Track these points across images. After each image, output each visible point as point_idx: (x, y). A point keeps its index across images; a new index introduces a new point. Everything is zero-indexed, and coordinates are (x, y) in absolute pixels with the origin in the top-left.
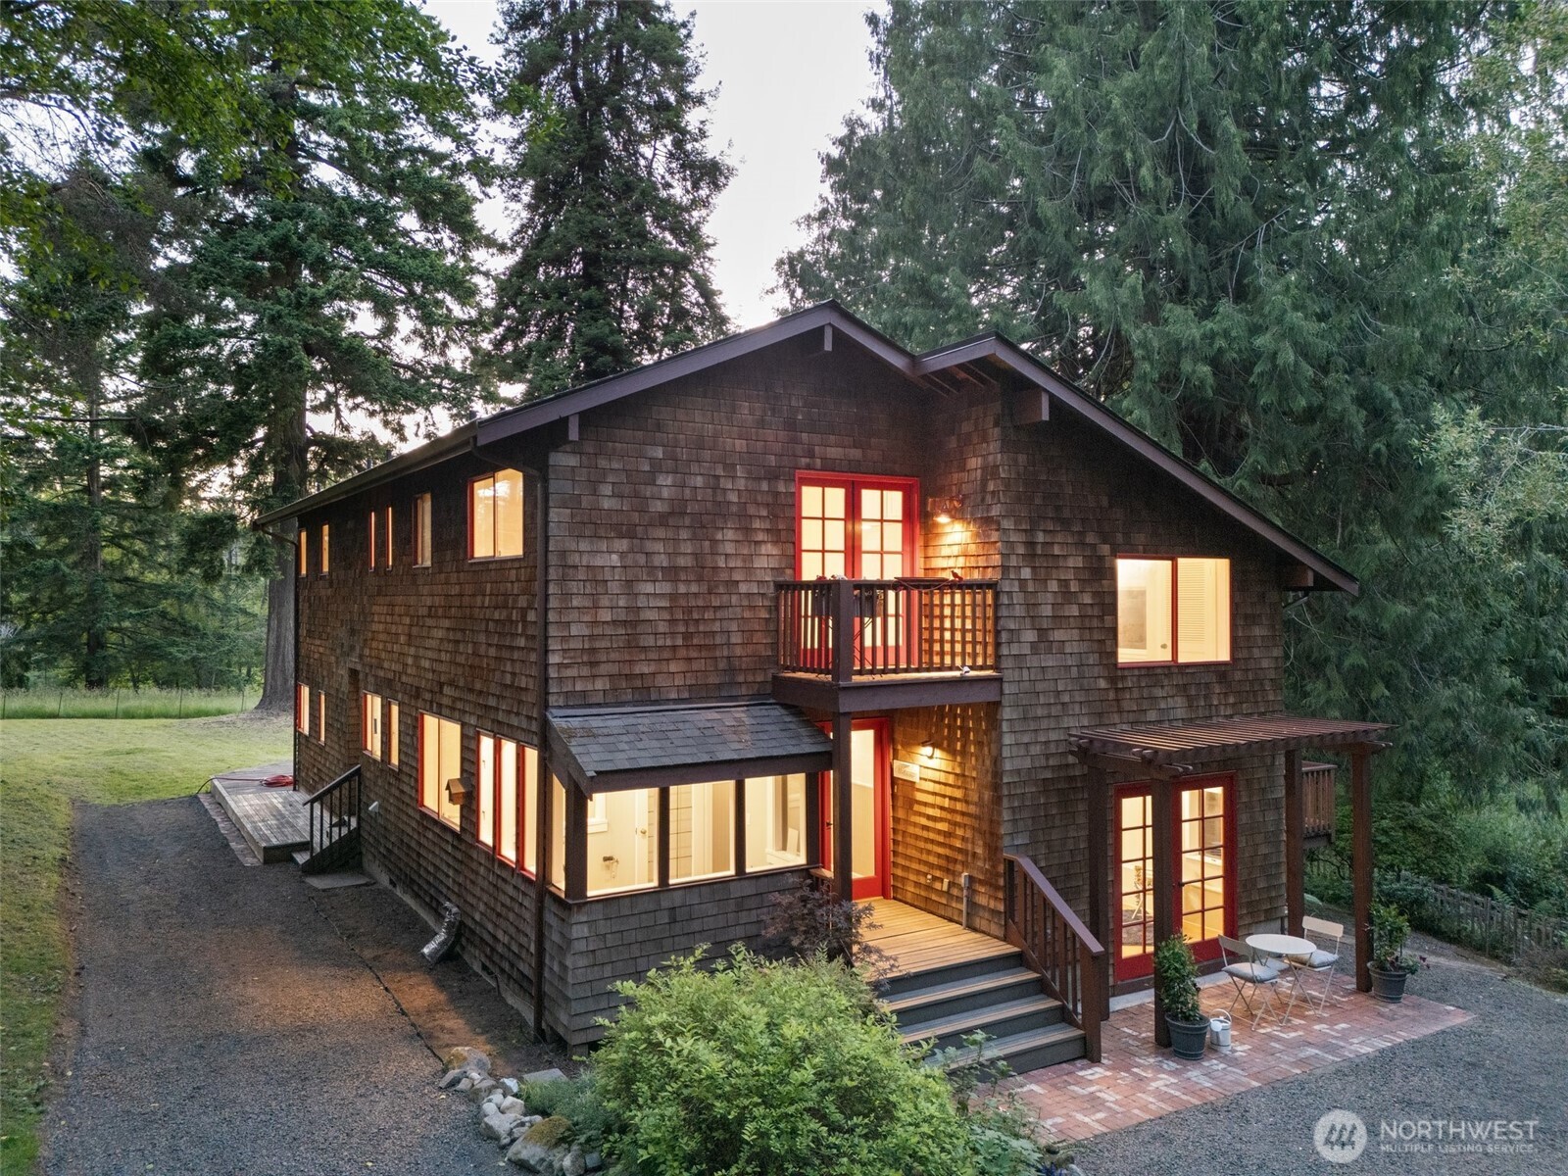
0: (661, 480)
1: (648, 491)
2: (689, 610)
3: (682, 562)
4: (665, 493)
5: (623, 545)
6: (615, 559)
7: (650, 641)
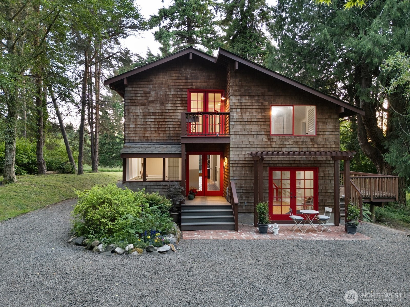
0: (152, 92)
1: (148, 95)
2: (159, 122)
3: (157, 111)
4: (153, 95)
5: (143, 107)
6: (141, 111)
7: (149, 129)
